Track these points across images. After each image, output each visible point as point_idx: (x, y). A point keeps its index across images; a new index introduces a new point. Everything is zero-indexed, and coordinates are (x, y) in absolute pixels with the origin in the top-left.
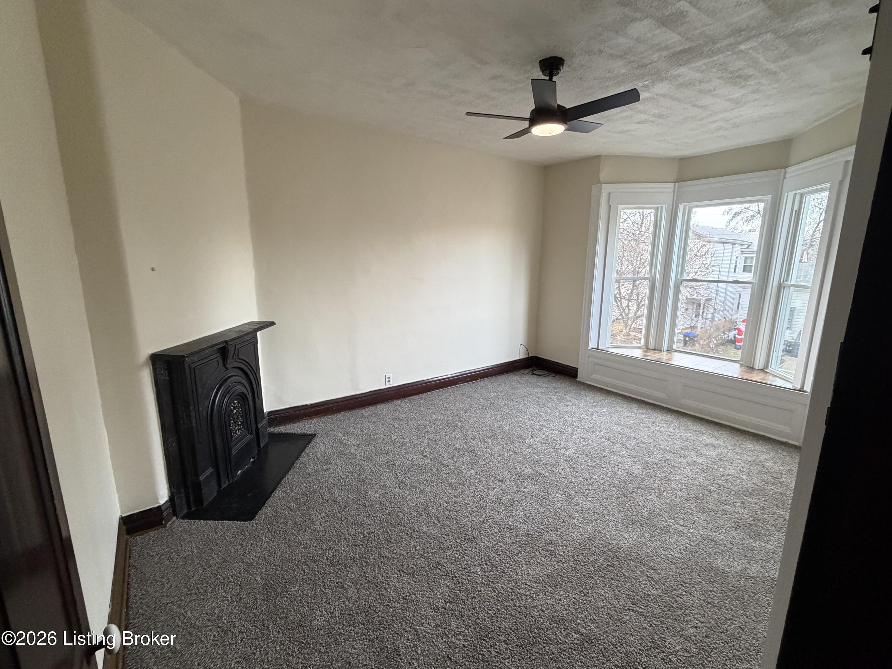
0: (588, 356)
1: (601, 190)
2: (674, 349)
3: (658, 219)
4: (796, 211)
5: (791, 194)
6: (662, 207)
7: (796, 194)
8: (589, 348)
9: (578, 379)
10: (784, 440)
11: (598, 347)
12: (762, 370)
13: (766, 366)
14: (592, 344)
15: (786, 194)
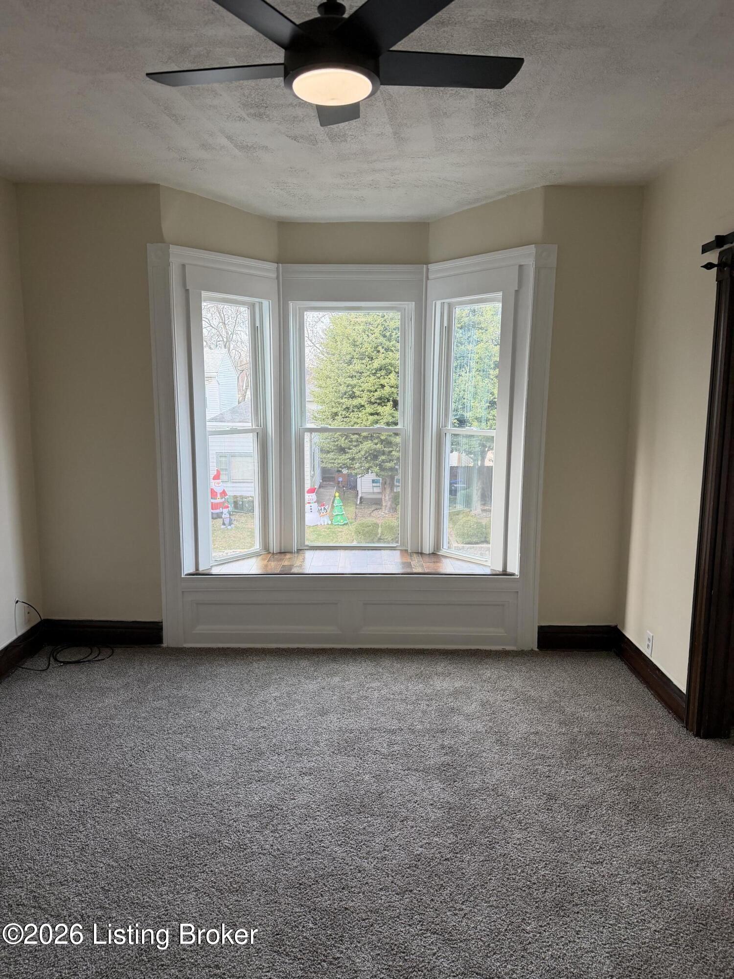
0: (183, 592)
1: (168, 255)
2: (307, 546)
3: (258, 324)
4: (446, 327)
5: (439, 303)
6: (261, 304)
7: (444, 303)
8: (183, 576)
9: (164, 645)
10: (499, 648)
11: (197, 568)
12: (434, 554)
13: (438, 545)
14: (188, 567)
15: (434, 302)
